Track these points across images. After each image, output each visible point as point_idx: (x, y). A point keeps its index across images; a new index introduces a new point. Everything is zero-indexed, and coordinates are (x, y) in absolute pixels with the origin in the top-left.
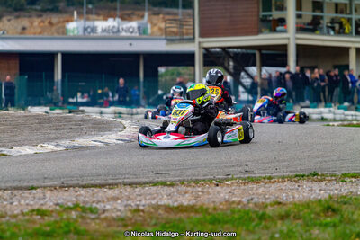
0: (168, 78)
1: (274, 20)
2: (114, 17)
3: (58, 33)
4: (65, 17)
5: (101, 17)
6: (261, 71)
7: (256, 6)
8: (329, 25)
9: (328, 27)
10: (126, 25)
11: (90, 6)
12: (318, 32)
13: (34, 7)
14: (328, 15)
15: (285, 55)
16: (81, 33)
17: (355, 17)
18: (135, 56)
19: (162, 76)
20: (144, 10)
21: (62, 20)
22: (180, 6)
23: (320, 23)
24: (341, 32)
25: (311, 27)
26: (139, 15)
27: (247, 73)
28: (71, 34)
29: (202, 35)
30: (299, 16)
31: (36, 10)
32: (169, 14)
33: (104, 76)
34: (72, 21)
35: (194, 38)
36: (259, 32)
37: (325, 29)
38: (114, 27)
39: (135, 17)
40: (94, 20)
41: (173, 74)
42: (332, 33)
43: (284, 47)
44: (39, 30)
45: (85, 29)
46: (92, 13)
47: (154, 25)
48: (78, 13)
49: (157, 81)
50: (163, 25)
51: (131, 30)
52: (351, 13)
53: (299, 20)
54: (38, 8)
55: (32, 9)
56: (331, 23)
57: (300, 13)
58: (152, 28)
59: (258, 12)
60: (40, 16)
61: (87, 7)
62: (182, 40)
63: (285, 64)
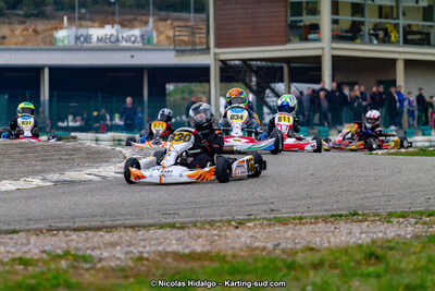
0: (178, 97)
1: (305, 26)
2: (112, 23)
3: (45, 43)
4: (53, 23)
5: (96, 24)
6: (289, 87)
7: (283, 9)
8: (372, 32)
9: (370, 34)
10: (127, 33)
11: (83, 11)
12: (358, 41)
13: (15, 12)
14: (370, 20)
15: (319, 69)
16: (72, 43)
17: (402, 22)
18: (137, 71)
19: (170, 94)
20: (148, 15)
21: (49, 27)
22: (192, 10)
23: (361, 30)
24: (386, 40)
25: (350, 35)
26: (141, 21)
27: (273, 91)
28: (61, 44)
29: (218, 45)
30: (335, 22)
31: (18, 15)
32: (178, 19)
33: (100, 95)
34: (61, 28)
35: (208, 48)
36: (287, 41)
37: (367, 37)
38: (112, 35)
39: (137, 24)
40: (88, 27)
41: (183, 92)
42: (375, 42)
43: (318, 60)
44: (21, 40)
45: (77, 38)
46: (85, 19)
47: (160, 33)
48: (68, 19)
49: (165, 101)
50: (171, 33)
51: (133, 39)
52: (398, 18)
53: (335, 26)
54: (21, 12)
55: (14, 15)
56: (374, 29)
57: (336, 17)
58: (158, 36)
59: (286, 16)
60: (23, 22)
61: (79, 12)
62: (194, 51)
63: (318, 80)
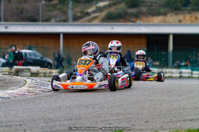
31: (188, 10)
55: (185, 9)
60: (190, 13)
